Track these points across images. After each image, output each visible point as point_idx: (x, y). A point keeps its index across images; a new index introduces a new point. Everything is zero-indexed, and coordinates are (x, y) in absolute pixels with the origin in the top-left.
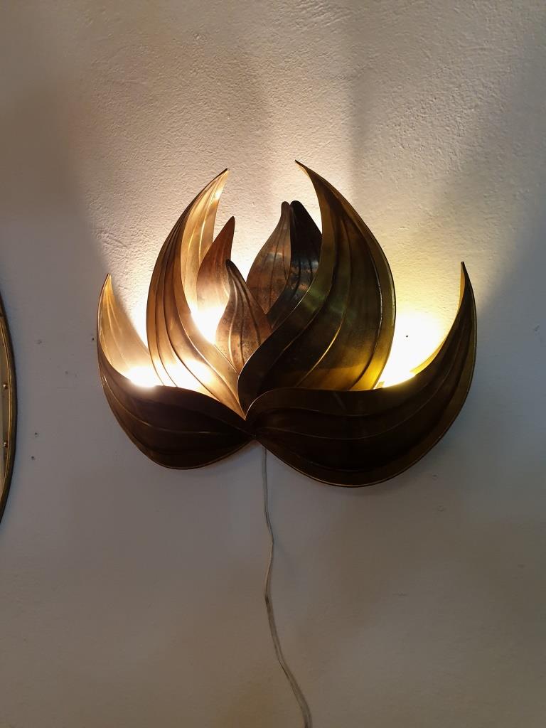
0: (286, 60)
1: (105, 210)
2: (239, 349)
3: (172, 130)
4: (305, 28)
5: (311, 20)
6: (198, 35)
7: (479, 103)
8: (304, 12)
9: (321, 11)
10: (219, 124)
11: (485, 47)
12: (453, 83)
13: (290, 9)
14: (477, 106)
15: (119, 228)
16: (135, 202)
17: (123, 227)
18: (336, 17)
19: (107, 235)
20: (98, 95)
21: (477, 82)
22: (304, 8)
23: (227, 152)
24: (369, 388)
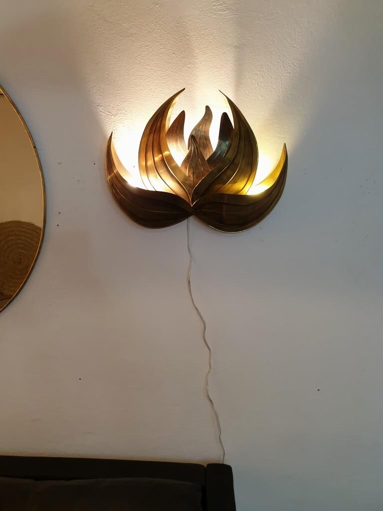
0: (205, 30)
1: (100, 94)
2: (192, 175)
3: (142, 55)
4: (215, 16)
5: (218, 12)
6: (157, 5)
7: (290, 71)
8: (215, 7)
9: (223, 9)
10: (168, 57)
11: (295, 46)
12: (281, 60)
13: (208, 4)
14: (289, 72)
15: (110, 105)
16: (119, 92)
17: (112, 105)
18: (231, 14)
19: (102, 108)
20: (95, 25)
21: (290, 62)
22: (215, 5)
23: (172, 73)
24: (244, 194)
